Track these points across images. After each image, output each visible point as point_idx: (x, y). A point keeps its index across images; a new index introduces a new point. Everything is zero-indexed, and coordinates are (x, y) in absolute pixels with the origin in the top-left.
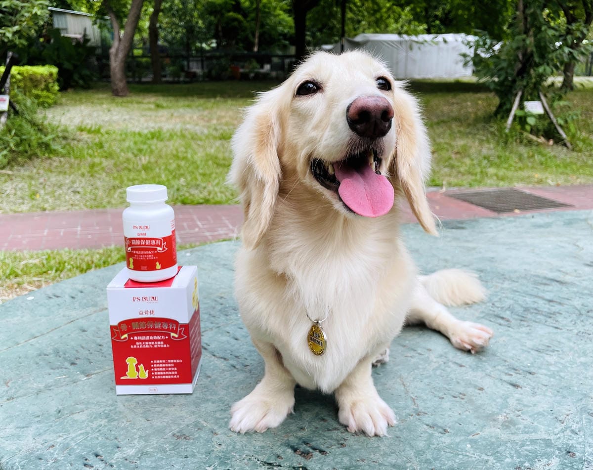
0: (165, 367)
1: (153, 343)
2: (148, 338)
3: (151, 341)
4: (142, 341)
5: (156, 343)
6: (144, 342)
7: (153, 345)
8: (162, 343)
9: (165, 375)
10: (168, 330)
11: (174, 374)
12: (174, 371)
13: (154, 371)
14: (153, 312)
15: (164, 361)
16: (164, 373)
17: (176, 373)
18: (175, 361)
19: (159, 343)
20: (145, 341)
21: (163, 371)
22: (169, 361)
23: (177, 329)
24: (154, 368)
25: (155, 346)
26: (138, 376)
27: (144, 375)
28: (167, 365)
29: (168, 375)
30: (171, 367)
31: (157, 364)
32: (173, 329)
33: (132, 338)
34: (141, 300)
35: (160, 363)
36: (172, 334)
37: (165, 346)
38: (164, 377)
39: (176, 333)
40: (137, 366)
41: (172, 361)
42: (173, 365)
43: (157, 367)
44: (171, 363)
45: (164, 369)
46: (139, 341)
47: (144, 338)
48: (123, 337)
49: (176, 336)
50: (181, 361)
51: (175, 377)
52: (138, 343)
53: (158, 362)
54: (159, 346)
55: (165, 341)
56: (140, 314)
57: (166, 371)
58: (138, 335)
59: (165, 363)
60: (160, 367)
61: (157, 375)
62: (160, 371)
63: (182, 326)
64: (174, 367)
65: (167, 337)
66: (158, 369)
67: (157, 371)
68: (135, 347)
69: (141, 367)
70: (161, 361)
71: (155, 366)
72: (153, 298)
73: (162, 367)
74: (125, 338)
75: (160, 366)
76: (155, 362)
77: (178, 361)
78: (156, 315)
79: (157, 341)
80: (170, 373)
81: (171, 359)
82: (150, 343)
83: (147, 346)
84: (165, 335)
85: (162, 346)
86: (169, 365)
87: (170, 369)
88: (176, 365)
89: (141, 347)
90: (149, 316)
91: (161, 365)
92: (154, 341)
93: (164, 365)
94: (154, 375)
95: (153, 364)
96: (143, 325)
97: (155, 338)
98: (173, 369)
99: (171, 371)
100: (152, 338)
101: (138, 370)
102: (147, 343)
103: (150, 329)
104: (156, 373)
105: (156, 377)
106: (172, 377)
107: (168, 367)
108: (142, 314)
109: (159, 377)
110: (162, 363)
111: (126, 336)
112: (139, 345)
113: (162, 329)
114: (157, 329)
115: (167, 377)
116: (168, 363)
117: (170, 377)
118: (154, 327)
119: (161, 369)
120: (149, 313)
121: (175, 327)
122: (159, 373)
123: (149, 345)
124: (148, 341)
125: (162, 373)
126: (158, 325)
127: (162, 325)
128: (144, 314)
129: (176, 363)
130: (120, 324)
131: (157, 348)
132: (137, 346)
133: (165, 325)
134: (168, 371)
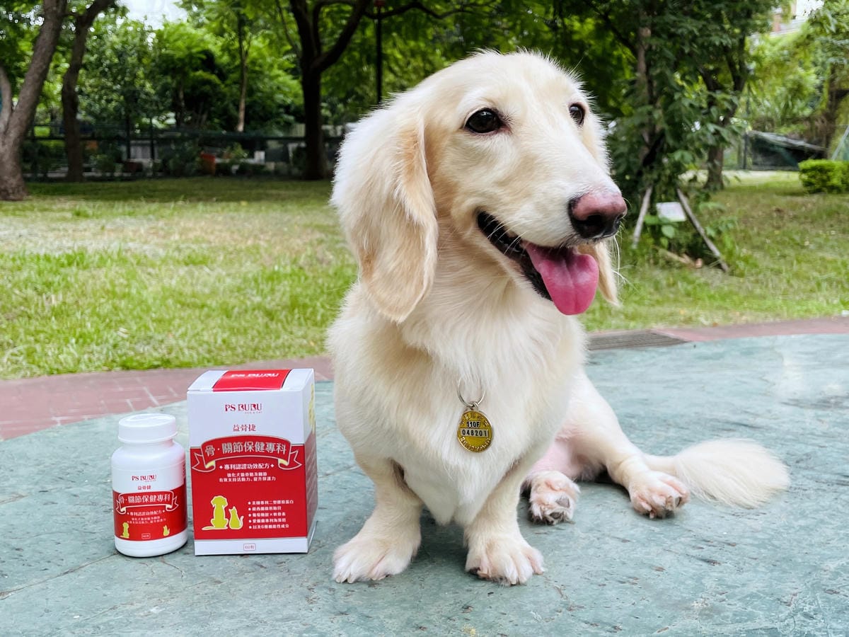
0: (269, 512)
1: (251, 474)
2: (244, 466)
3: (247, 471)
4: (236, 471)
5: (256, 474)
6: (239, 474)
7: (252, 478)
8: (265, 474)
9: (269, 524)
10: (275, 454)
11: (281, 522)
12: (282, 517)
13: (252, 518)
14: (254, 427)
15: (267, 502)
16: (267, 521)
17: (284, 520)
18: (283, 502)
19: (260, 474)
20: (241, 471)
21: (265, 518)
22: (275, 502)
23: (287, 452)
24: (252, 512)
25: (255, 479)
26: (228, 526)
27: (237, 523)
28: (271, 508)
29: (272, 524)
30: (277, 511)
31: (256, 506)
32: (281, 453)
33: (221, 467)
34: (237, 408)
35: (260, 506)
36: (281, 461)
37: (269, 479)
38: (266, 527)
39: (286, 459)
40: (226, 509)
41: (279, 502)
42: (280, 508)
43: (256, 512)
44: (277, 505)
45: (267, 515)
46: (231, 471)
47: (239, 467)
48: (207, 466)
49: (286, 463)
50: (292, 502)
51: (283, 526)
52: (229, 475)
53: (258, 503)
54: (260, 478)
55: (270, 472)
56: (235, 430)
57: (269, 518)
58: (229, 462)
59: (268, 506)
60: (261, 512)
61: (257, 524)
62: (261, 518)
63: (294, 448)
64: (281, 511)
65: (272, 466)
66: (258, 515)
67: (257, 518)
68: (226, 480)
69: (233, 511)
70: (262, 503)
71: (254, 509)
72: (254, 406)
73: (264, 512)
74: (212, 467)
75: (261, 510)
76: (254, 503)
77: (287, 502)
78: (258, 432)
79: (258, 470)
80: (276, 520)
81: (277, 500)
82: (247, 474)
83: (243, 480)
84: (270, 461)
85: (265, 479)
86: (275, 508)
87: (275, 514)
88: (284, 508)
89: (234, 480)
90: (248, 433)
91: (263, 509)
92: (253, 471)
93: (267, 509)
94: (252, 524)
95: (251, 506)
96: (238, 447)
97: (255, 466)
98: (279, 514)
99: (277, 517)
100: (250, 466)
101: (228, 516)
102: (243, 475)
103: (248, 453)
104: (254, 521)
105: (255, 527)
106: (279, 526)
107: (273, 511)
108: (238, 430)
109: (259, 527)
110: (264, 506)
111: (213, 463)
112: (232, 478)
113: (267, 453)
114: (258, 453)
115: (270, 527)
116: (273, 505)
117: (274, 526)
118: (254, 448)
119: (263, 515)
120: (248, 429)
121: (284, 450)
122: (259, 521)
123: (246, 477)
124: (245, 471)
125: (263, 521)
126: (260, 447)
127: (265, 447)
128: (240, 429)
129: (285, 504)
130: (204, 445)
131: (258, 482)
132: (228, 478)
133: (271, 447)
134: (273, 517)
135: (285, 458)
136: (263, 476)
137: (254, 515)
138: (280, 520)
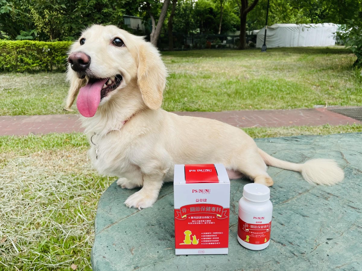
0: (211, 237)
1: (204, 221)
2: (200, 217)
3: (202, 219)
4: (196, 220)
5: (206, 221)
6: (198, 220)
7: (204, 222)
8: (210, 221)
10: (215, 212)
12: (217, 239)
13: (203, 240)
14: (206, 200)
15: (210, 233)
16: (210, 241)
17: (218, 241)
20: (199, 219)
21: (209, 240)
22: (214, 233)
24: (203, 237)
25: (205, 223)
26: (191, 243)
27: (196, 242)
28: (212, 236)
29: (212, 242)
31: (205, 235)
32: (218, 211)
33: (189, 218)
34: (198, 191)
35: (207, 235)
36: (218, 215)
37: (212, 223)
38: (210, 243)
40: (191, 236)
42: (216, 236)
43: (205, 237)
44: (215, 234)
45: (210, 238)
46: (194, 219)
47: (198, 218)
48: (183, 217)
49: (220, 216)
50: (222, 233)
51: (217, 243)
52: (193, 221)
53: (206, 233)
55: (212, 220)
56: (196, 201)
57: (211, 240)
58: (193, 215)
59: (211, 235)
60: (207, 237)
62: (207, 240)
63: (225, 209)
65: (214, 217)
66: (206, 238)
67: (205, 240)
68: (191, 223)
69: (194, 237)
70: (208, 233)
71: (204, 236)
72: (207, 190)
73: (209, 237)
74: (185, 218)
75: (207, 236)
76: (204, 233)
77: (220, 233)
78: (208, 202)
79: (207, 219)
80: (214, 241)
82: (201, 221)
83: (199, 223)
84: (213, 215)
85: (210, 223)
86: (214, 236)
87: (214, 238)
89: (195, 223)
90: (203, 203)
91: (208, 236)
92: (205, 219)
93: (210, 236)
94: (203, 242)
95: (203, 235)
96: (198, 209)
97: (206, 217)
98: (216, 238)
100: (203, 217)
101: (192, 239)
102: (199, 221)
103: (203, 212)
104: (204, 241)
105: (204, 244)
106: (215, 243)
108: (198, 201)
109: (206, 244)
110: (209, 234)
111: (185, 216)
113: (211, 212)
114: (208, 212)
115: (211, 243)
116: (213, 234)
117: (213, 243)
118: (205, 210)
119: (208, 238)
120: (203, 201)
121: (220, 210)
122: (206, 241)
123: (201, 222)
124: (200, 220)
125: (208, 241)
126: (208, 209)
127: (211, 209)
128: (199, 201)
129: (219, 234)
130: (182, 208)
131: (207, 224)
132: (192, 223)
133: (214, 209)
134: (213, 240)
135: (220, 214)
136: (209, 222)
137: (204, 239)
138: (216, 241)
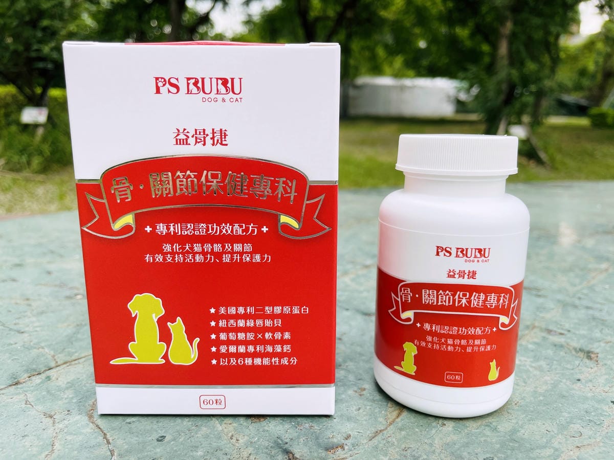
0: (254, 330)
1: (217, 247)
2: (202, 228)
3: (212, 239)
4: (182, 239)
5: (228, 247)
7: (219, 255)
8: (248, 247)
9: (254, 355)
10: (271, 202)
11: (280, 352)
12: (282, 342)
13: (218, 343)
14: (223, 135)
15: (251, 310)
16: (251, 349)
17: (287, 348)
18: (287, 310)
19: (238, 247)
20: (194, 239)
21: (246, 343)
22: (268, 310)
23: (299, 199)
24: (218, 330)
25: (226, 259)
26: (165, 357)
28: (259, 322)
29: (261, 355)
30: (273, 330)
31: (228, 317)
32: (286, 199)
33: (148, 229)
35: (237, 317)
36: (284, 219)
37: (257, 258)
38: (249, 361)
39: (295, 215)
40: (162, 323)
41: (278, 310)
42: (278, 323)
43: (227, 330)
44: (273, 317)
45: (250, 336)
46: (171, 238)
47: (189, 229)
48: (117, 226)
49: (294, 224)
50: (306, 310)
51: (285, 361)
52: (167, 248)
53: (232, 311)
54: (237, 257)
55: (259, 244)
56: (179, 142)
57: (255, 343)
58: (168, 217)
59: (254, 317)
60: (237, 330)
61: (228, 355)
62: (237, 343)
63: (316, 190)
64: (282, 330)
65: (265, 229)
66: (232, 336)
67: (229, 342)
68: (159, 258)
70: (241, 310)
71: (222, 323)
72: (225, 82)
73: (246, 330)
74: (127, 228)
75: (238, 326)
76: (222, 310)
77: (296, 310)
78: (235, 149)
79: (234, 239)
80: (269, 349)
81: (273, 305)
82: (208, 247)
83: (198, 258)
84: (260, 219)
85: (247, 258)
86: (268, 323)
87: (268, 336)
88: (289, 322)
89: (179, 258)
90: (209, 150)
91: (241, 323)
92: (222, 239)
93: (251, 323)
94: (218, 355)
95: (217, 317)
96: (186, 183)
97: (227, 229)
98: (278, 336)
99: (273, 342)
100: (214, 229)
101: (165, 336)
102: (197, 248)
104: (223, 349)
105: (223, 362)
106: (275, 360)
107: (265, 329)
108: (185, 142)
109: (233, 361)
110: (246, 317)
111: (128, 219)
112: (173, 253)
113: (253, 199)
115: (258, 361)
116: (265, 317)
117: (266, 361)
118: (224, 188)
119: (241, 336)
120: (209, 141)
121: (293, 194)
122: (233, 349)
123: (203, 253)
124: (202, 240)
125: (242, 349)
128: (192, 141)
129: (291, 315)
130: (111, 174)
131: (232, 264)
132: (164, 254)
133: (262, 186)
134: (264, 342)
135: (294, 213)
136: (244, 253)
137: (223, 336)
138: (278, 349)
